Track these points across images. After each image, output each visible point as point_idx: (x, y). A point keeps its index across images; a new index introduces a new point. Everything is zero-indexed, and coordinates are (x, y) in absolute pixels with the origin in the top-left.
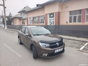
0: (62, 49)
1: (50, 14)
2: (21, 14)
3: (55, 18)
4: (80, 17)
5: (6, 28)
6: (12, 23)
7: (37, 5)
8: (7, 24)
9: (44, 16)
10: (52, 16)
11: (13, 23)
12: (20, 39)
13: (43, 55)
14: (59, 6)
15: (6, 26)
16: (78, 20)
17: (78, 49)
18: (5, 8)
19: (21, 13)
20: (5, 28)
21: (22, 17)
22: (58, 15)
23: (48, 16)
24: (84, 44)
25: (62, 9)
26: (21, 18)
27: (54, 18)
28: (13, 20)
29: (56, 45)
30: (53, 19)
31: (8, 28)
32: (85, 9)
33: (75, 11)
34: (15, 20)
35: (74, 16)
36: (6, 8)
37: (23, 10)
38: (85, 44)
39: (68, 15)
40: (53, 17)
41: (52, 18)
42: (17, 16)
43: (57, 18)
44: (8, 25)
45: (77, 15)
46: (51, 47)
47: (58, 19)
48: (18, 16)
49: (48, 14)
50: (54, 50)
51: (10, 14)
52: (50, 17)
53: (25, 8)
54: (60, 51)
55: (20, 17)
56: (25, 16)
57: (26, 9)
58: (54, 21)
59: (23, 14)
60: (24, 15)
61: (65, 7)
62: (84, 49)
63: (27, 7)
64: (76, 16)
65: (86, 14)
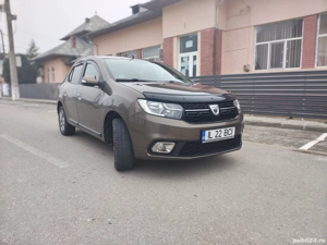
0: (232, 132)
1: (184, 39)
2: (74, 45)
3: (202, 54)
4: (295, 47)
5: (14, 97)
6: (39, 80)
7: (135, 9)
8: (20, 82)
9: (159, 46)
10: (189, 44)
11: (43, 77)
12: (64, 115)
13: (154, 149)
14: (217, 6)
15: (17, 89)
16: (287, 59)
17: (292, 148)
18: (11, 18)
19: (74, 39)
20: (10, 95)
21: (76, 54)
22: (212, 42)
23: (176, 45)
24: (313, 136)
25: (227, 18)
26: (74, 58)
27: (197, 53)
28: (43, 67)
29: (210, 111)
30: (195, 58)
31: (21, 96)
32: (318, 15)
33: (276, 23)
34: (49, 66)
35: (273, 45)
36: (14, 18)
37: (81, 30)
38: (319, 135)
39: (251, 42)
40: (194, 48)
41: (191, 55)
42: (58, 52)
43: (209, 52)
44: (23, 86)
45: (286, 40)
46: (186, 118)
47: (214, 54)
48: (61, 52)
49: (175, 40)
50: (202, 132)
51: (33, 46)
52: (184, 50)
53: (88, 20)
54: (222, 136)
55: (71, 54)
56: (88, 51)
57: (90, 24)
58: (198, 63)
59: (79, 44)
60: (85, 49)
61: (241, 11)
62: (316, 147)
63: (97, 17)
64: (282, 44)
65: (318, 36)
